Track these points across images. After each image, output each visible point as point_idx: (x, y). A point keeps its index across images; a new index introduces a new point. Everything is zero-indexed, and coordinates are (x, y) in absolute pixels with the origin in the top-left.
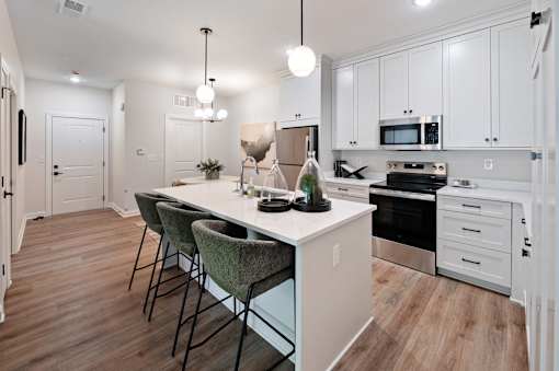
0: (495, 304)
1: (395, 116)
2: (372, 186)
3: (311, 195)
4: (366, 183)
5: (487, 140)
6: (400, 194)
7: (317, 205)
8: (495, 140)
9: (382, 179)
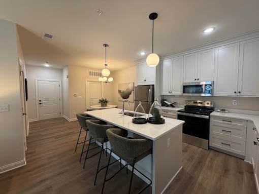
2: (178, 111)
4: (176, 109)
5: (235, 92)
6: (191, 115)
8: (239, 92)
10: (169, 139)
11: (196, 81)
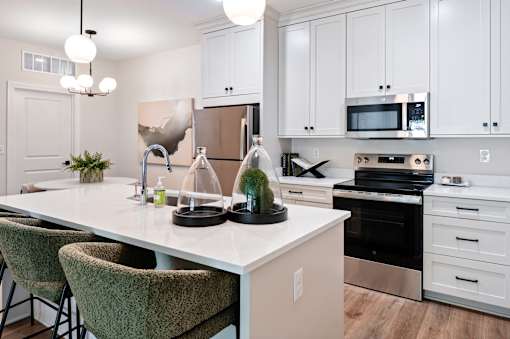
0: (498, 332)
1: (368, 92)
2: (336, 187)
3: (258, 200)
4: (329, 182)
5: (485, 125)
6: (374, 196)
7: (266, 213)
8: (495, 124)
9: (348, 178)
10: (301, 269)
11: (383, 92)
